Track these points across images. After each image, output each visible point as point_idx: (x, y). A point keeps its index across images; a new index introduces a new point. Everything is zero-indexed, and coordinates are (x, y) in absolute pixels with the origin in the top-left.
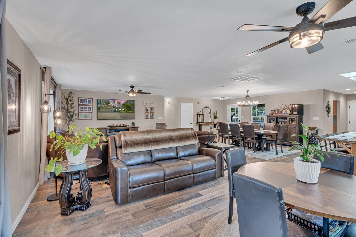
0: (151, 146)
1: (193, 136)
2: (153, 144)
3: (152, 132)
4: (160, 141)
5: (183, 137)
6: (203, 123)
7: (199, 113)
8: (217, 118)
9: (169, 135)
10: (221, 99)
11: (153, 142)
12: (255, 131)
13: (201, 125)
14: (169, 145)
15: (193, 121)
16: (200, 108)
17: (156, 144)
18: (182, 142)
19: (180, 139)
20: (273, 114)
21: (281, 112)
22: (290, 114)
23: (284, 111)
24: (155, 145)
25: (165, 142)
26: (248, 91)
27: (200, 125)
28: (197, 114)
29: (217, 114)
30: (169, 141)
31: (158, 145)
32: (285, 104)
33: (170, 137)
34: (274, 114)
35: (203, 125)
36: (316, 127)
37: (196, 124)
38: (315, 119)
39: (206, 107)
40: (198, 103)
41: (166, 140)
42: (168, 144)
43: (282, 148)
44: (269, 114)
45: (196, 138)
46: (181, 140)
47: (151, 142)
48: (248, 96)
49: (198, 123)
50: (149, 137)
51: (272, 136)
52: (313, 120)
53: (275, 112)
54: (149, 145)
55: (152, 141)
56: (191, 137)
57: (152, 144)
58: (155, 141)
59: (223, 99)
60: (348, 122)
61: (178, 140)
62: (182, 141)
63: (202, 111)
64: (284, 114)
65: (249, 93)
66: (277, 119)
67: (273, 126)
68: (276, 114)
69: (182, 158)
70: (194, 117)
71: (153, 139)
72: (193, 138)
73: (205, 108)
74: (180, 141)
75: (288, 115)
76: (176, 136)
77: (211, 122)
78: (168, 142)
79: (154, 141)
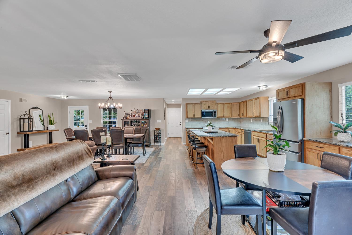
0: (13, 198)
1: (87, 153)
2: (19, 191)
3: (6, 162)
4: (36, 178)
5: (74, 158)
6: (32, 131)
7: (22, 117)
8: (54, 123)
9: (52, 160)
10: (62, 97)
11: (19, 185)
12: (125, 136)
13: (28, 135)
14: (55, 181)
15: (11, 130)
16: (24, 109)
17: (28, 187)
18: (74, 168)
19: (69, 162)
20: (126, 118)
21: (134, 116)
22: (142, 118)
23: (137, 115)
24: (25, 191)
25: (47, 177)
26: (110, 92)
27: (25, 135)
28: (20, 119)
29: (54, 118)
30: (53, 172)
31: (33, 187)
32: (137, 108)
33: (53, 164)
34: (128, 118)
35: (31, 134)
36: (160, 128)
37: (18, 133)
38: (159, 121)
39: (36, 108)
40: (21, 100)
41: (47, 171)
42: (52, 179)
43: (146, 149)
44: (123, 118)
45: (91, 156)
46: (72, 164)
47: (13, 187)
48: (110, 98)
49: (21, 132)
50: (3, 176)
51: (133, 139)
52: (157, 122)
53: (129, 116)
54: (9, 196)
55: (15, 183)
56: (84, 155)
57: (17, 191)
58: (23, 183)
59: (65, 98)
60: (168, 123)
61: (68, 166)
62: (74, 165)
63: (28, 113)
64: (136, 118)
65: (112, 95)
66: (131, 122)
67: (133, 129)
68: (130, 118)
69: (77, 197)
70: (12, 123)
71: (16, 178)
72: (87, 156)
73: (33, 108)
74: (71, 166)
75: (141, 118)
76: (64, 160)
77: (44, 129)
78: (53, 175)
79: (20, 182)
